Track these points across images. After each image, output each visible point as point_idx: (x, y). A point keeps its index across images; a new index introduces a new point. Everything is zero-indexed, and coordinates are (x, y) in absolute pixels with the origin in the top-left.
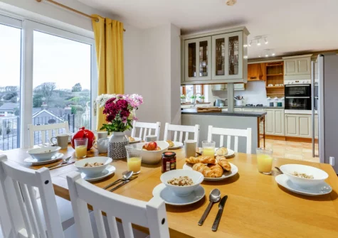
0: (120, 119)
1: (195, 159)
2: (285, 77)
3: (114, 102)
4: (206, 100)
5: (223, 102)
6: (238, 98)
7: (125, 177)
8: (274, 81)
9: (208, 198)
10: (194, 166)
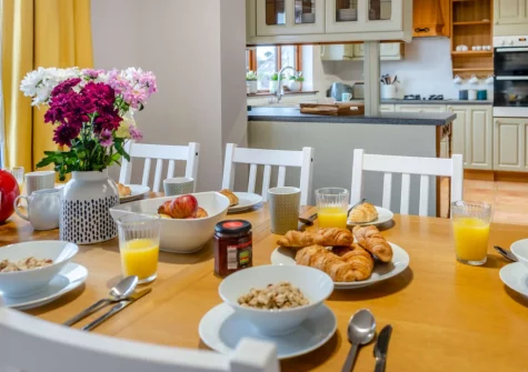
0: (93, 136)
1: (302, 235)
2: (495, 29)
3: (76, 89)
4: (309, 85)
5: (349, 89)
6: (387, 80)
7: (117, 292)
8: (469, 37)
9: (344, 336)
10: (300, 254)
